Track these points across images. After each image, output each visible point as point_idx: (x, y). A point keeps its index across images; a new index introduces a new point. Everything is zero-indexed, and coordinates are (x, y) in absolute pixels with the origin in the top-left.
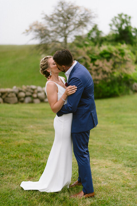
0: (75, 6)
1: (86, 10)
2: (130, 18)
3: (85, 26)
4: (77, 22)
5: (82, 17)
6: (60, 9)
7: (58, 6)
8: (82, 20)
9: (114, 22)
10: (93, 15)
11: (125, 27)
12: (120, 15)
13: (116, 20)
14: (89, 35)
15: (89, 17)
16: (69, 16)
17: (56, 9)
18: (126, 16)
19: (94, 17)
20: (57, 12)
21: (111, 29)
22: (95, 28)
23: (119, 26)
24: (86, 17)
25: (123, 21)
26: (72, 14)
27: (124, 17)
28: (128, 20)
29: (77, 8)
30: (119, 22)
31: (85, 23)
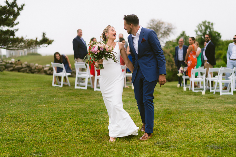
0: (161, 21)
1: (168, 24)
2: (212, 24)
3: (168, 34)
4: (163, 32)
5: (166, 29)
6: (152, 24)
7: (150, 22)
8: (166, 31)
9: (199, 28)
10: (173, 27)
11: (209, 32)
12: (204, 23)
13: (201, 26)
14: (178, 40)
15: (171, 29)
16: (158, 28)
17: (149, 24)
18: (209, 23)
19: (174, 29)
20: (150, 26)
21: (197, 34)
22: (183, 34)
23: (203, 31)
24: (169, 29)
25: (207, 27)
26: (160, 28)
27: (207, 24)
28: (210, 26)
29: (162, 23)
30: (203, 28)
31: (168, 32)
